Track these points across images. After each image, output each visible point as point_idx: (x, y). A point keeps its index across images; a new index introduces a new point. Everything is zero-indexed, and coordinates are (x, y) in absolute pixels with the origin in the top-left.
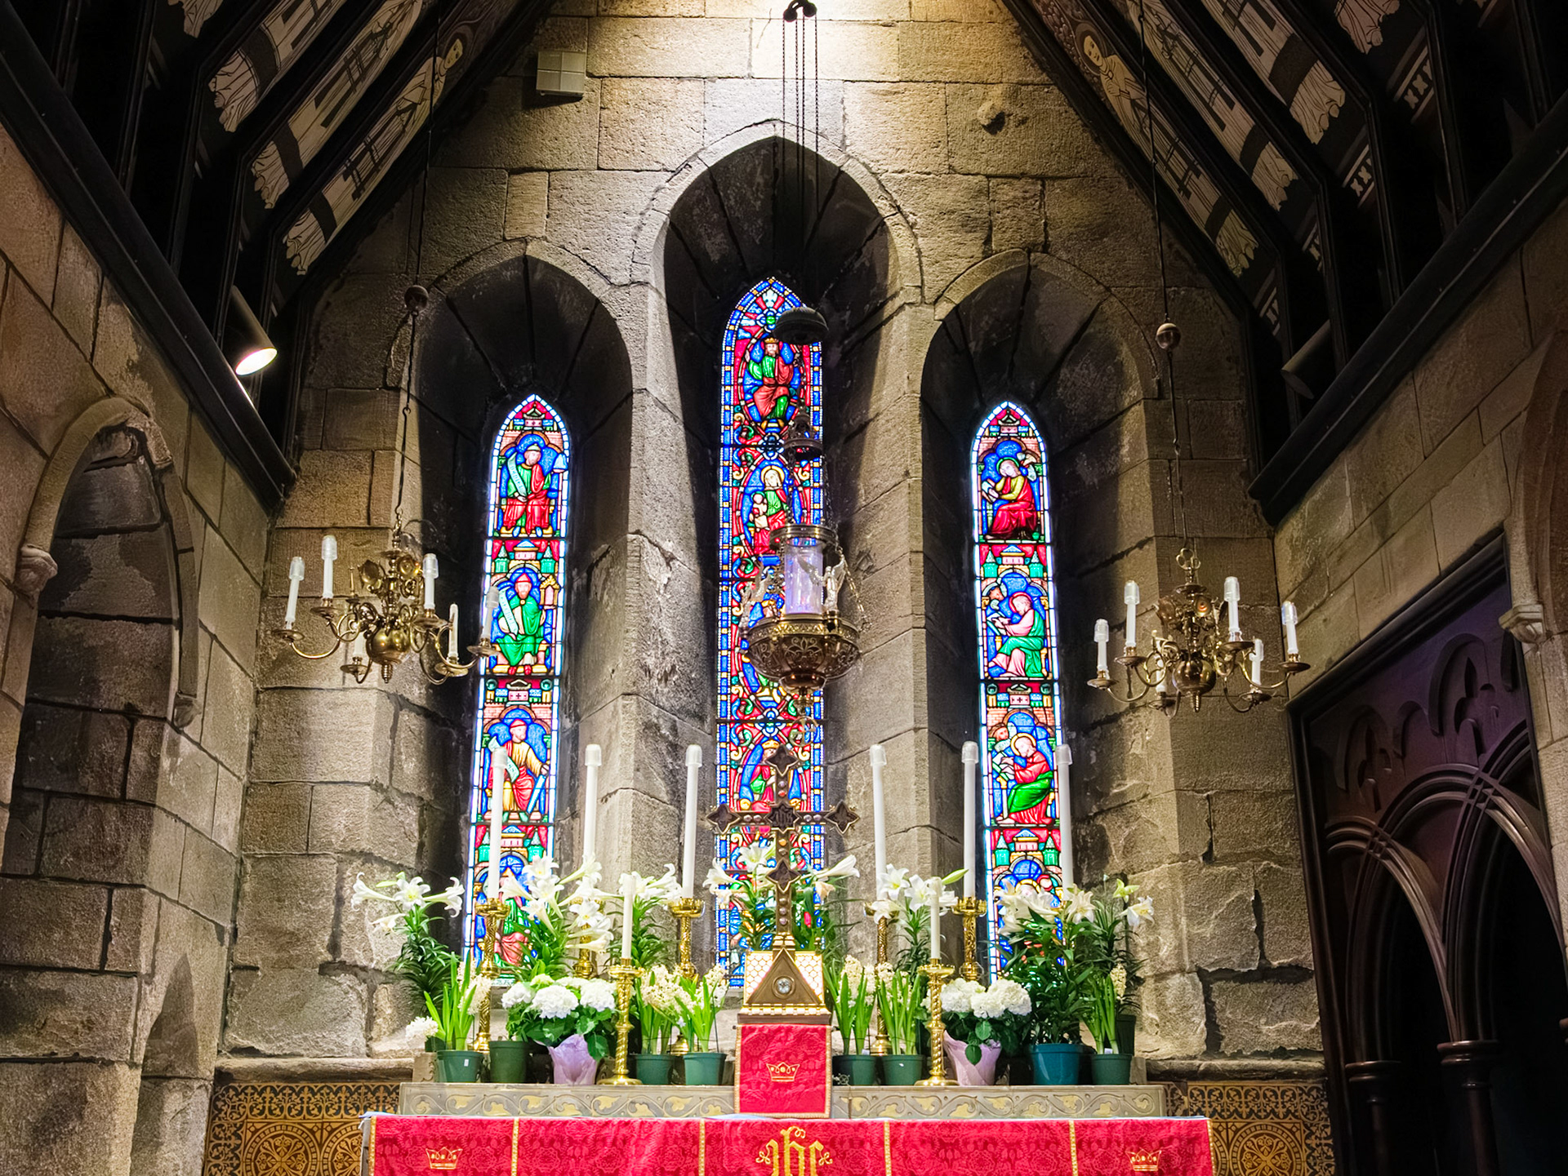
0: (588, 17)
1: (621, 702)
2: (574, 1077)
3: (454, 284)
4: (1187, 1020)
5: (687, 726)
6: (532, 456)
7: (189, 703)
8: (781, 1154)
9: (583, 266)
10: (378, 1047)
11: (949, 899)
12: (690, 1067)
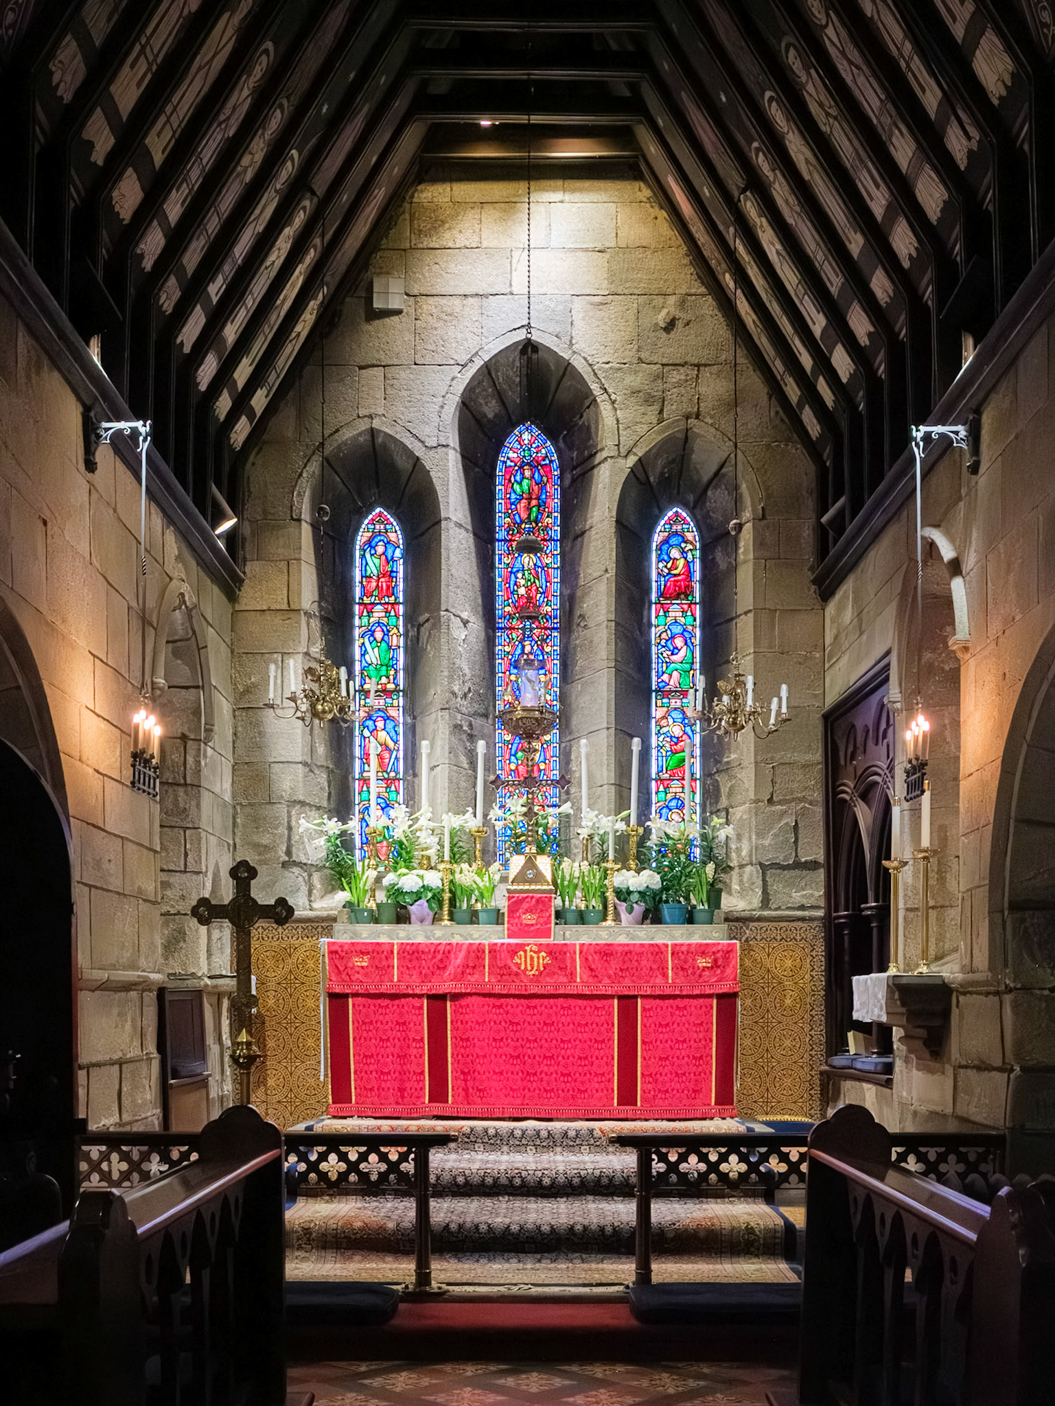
0: (405, 250)
1: (440, 713)
2: (422, 921)
3: (329, 449)
4: (753, 890)
5: (477, 722)
6: (380, 549)
7: (211, 730)
8: (526, 957)
9: (408, 434)
10: (315, 905)
11: (621, 826)
12: (481, 915)
